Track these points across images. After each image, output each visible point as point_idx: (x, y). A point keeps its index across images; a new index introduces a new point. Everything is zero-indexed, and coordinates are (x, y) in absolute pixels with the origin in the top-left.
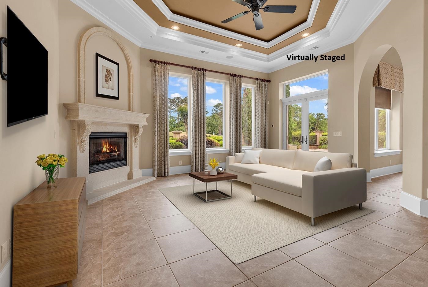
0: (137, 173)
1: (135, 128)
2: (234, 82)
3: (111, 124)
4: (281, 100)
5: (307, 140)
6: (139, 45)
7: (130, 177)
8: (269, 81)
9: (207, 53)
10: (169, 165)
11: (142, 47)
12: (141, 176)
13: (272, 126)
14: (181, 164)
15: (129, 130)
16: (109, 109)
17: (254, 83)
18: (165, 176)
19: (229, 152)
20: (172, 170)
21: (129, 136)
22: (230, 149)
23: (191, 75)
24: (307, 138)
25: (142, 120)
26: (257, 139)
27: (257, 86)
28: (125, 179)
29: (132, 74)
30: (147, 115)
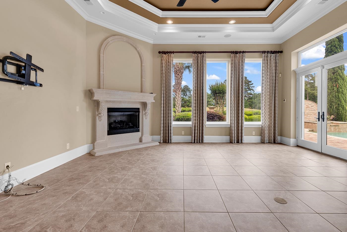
0: (147, 137)
1: (144, 104)
2: (235, 59)
3: (125, 102)
4: (294, 71)
5: (324, 117)
6: (151, 42)
7: (141, 140)
8: (281, 52)
9: (204, 37)
10: (172, 135)
11: (154, 44)
12: (151, 141)
13: (284, 101)
14: (184, 134)
15: (141, 106)
16: (118, 92)
17: (261, 57)
18: (169, 142)
19: (230, 126)
20: (174, 138)
21: (141, 111)
22: (231, 123)
23: (192, 59)
24: (323, 115)
25: (150, 99)
26: (264, 115)
27: (264, 59)
28: (138, 141)
29: (143, 65)
30: (154, 95)
